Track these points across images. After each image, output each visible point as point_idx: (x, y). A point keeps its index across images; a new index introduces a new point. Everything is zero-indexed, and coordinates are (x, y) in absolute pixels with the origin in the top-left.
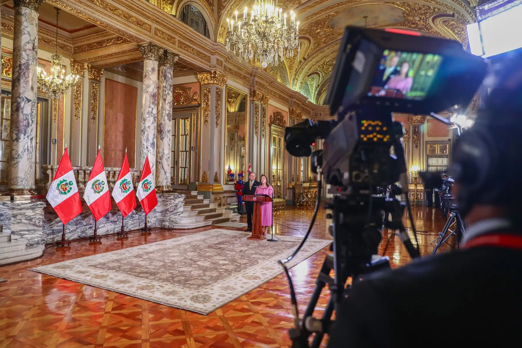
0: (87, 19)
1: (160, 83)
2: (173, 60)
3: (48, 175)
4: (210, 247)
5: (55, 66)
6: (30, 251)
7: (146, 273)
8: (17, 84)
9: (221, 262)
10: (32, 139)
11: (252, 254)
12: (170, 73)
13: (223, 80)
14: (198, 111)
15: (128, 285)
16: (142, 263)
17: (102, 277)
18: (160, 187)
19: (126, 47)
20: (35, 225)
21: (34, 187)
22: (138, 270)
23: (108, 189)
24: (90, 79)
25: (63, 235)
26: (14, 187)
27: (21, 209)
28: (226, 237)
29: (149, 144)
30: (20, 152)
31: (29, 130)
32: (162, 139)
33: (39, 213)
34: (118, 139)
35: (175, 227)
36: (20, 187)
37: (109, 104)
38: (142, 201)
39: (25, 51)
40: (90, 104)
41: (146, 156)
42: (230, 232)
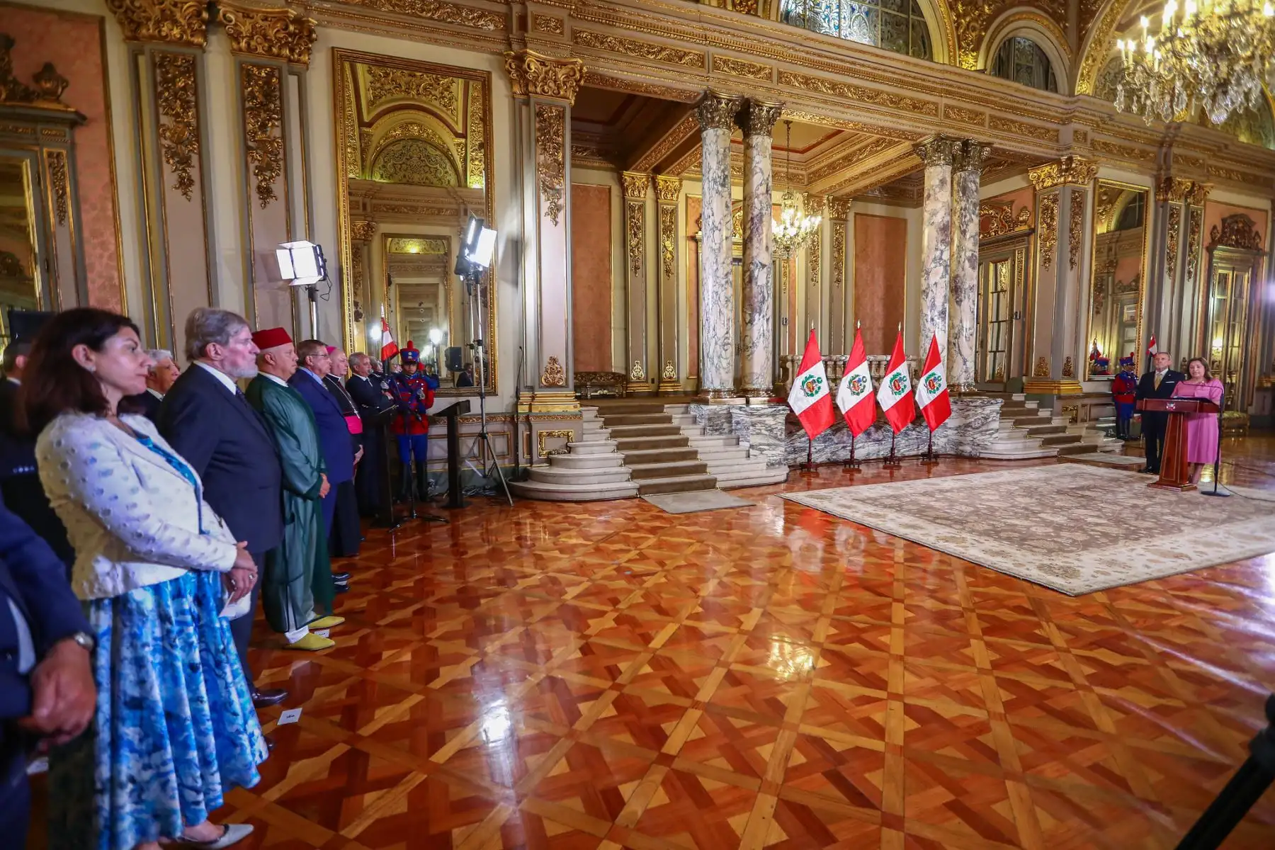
0: (833, 125)
1: (955, 204)
2: (979, 157)
3: (788, 369)
4: (1059, 492)
5: (787, 210)
6: (772, 473)
7: (947, 519)
8: (749, 245)
9: (1089, 520)
10: (768, 320)
11: (1163, 514)
12: (974, 182)
13: (1089, 171)
14: (1029, 243)
15: (923, 532)
16: (937, 505)
17: (878, 516)
18: (953, 386)
19: (891, 153)
20: (776, 438)
21: (771, 387)
22: (933, 513)
23: (871, 390)
24: (831, 219)
25: (809, 455)
26: (749, 387)
27: (760, 416)
28: (1094, 479)
29: (936, 313)
30: (754, 339)
31: (765, 307)
32: (959, 302)
33: (779, 422)
34: (876, 310)
35: (982, 456)
36: (755, 387)
37: (861, 255)
38: (926, 408)
39: (757, 197)
40: (833, 258)
41: (932, 335)
42: (1102, 471)
